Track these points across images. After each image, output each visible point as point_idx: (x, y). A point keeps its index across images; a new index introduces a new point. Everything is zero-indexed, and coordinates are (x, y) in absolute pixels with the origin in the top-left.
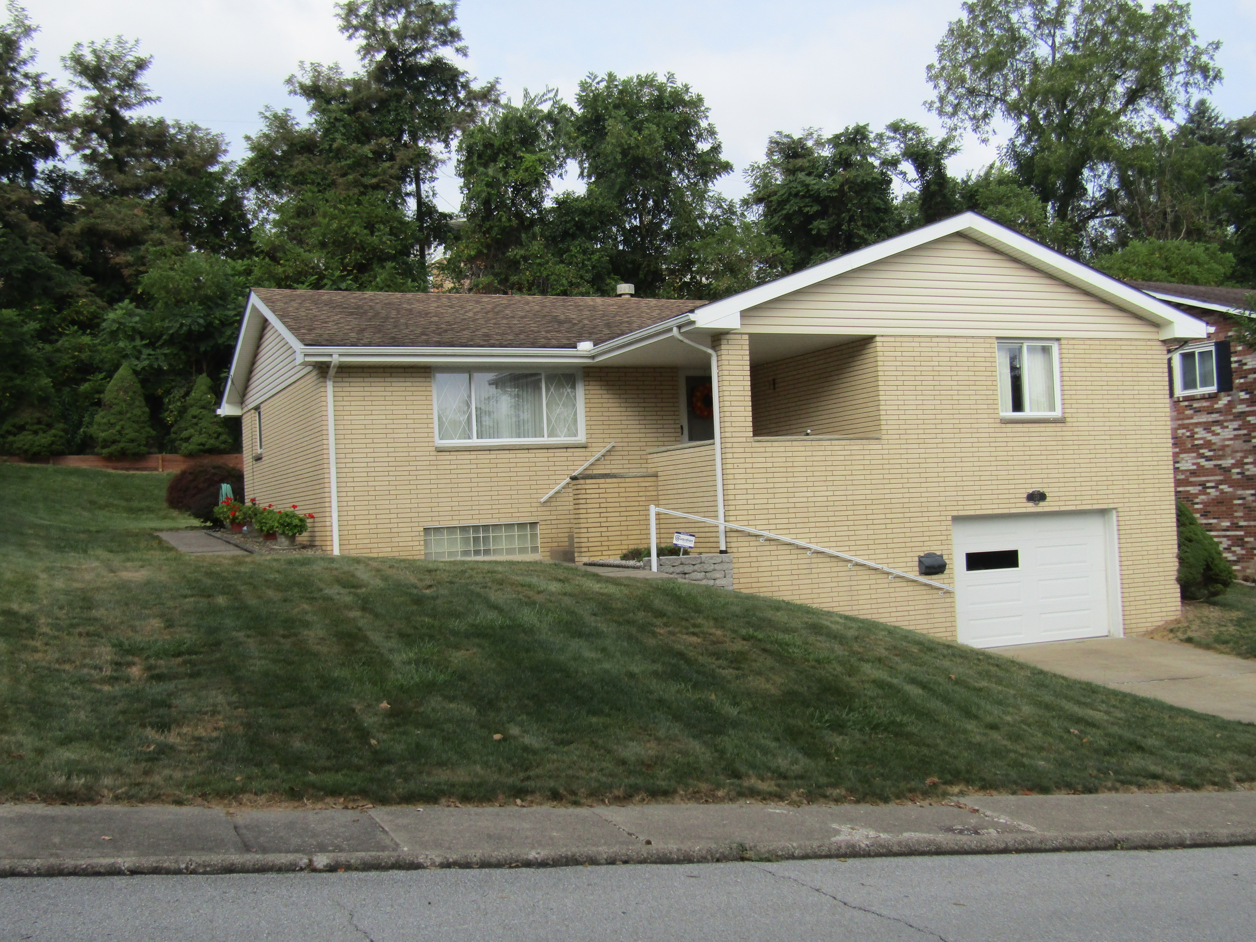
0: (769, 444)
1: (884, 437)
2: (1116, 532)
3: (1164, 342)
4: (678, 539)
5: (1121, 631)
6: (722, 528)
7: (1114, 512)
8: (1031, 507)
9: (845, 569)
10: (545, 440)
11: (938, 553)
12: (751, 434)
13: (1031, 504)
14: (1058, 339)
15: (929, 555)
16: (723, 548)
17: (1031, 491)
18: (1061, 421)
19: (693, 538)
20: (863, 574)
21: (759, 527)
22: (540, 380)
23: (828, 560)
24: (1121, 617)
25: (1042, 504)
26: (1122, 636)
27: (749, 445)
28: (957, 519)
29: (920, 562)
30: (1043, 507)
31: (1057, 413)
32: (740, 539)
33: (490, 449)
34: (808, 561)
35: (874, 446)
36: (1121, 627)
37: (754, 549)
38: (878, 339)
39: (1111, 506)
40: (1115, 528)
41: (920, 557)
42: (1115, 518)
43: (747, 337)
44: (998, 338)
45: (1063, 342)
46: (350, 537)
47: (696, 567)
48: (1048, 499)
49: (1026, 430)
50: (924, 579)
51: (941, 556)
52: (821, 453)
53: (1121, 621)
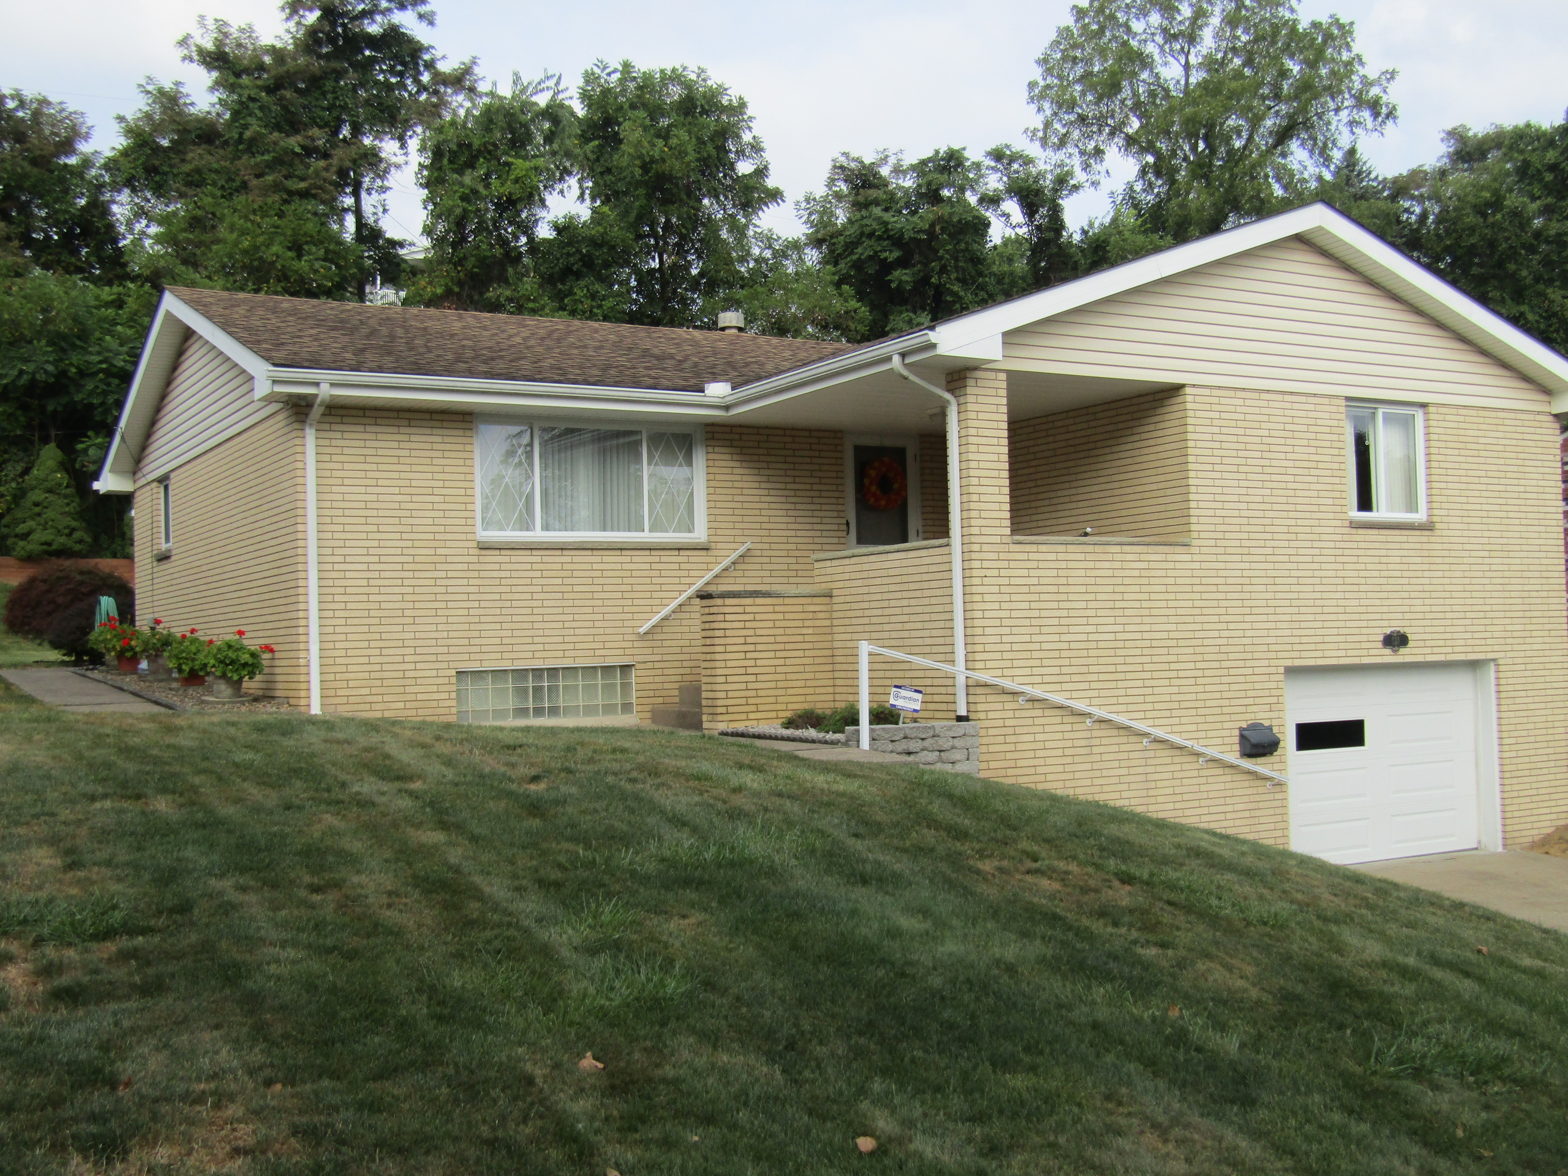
0: (1034, 548)
1: (1195, 542)
2: (1494, 696)
3: (1557, 417)
4: (897, 697)
5: (1500, 842)
6: (961, 681)
7: (1492, 664)
8: (1388, 656)
9: (1139, 747)
10: (646, 536)
11: (1266, 723)
12: (1008, 531)
13: (1388, 651)
14: (1423, 406)
15: (1255, 727)
16: (963, 712)
17: (1388, 631)
18: (1427, 527)
19: (919, 696)
20: (1163, 755)
21: (1018, 680)
22: (640, 442)
23: (1115, 732)
24: (1499, 821)
25: (1402, 651)
26: (1500, 849)
27: (1006, 548)
28: (1291, 671)
29: (1242, 737)
30: (1405, 655)
31: (1420, 516)
32: (990, 698)
33: (562, 548)
34: (1087, 734)
35: (1180, 556)
36: (1500, 835)
37: (1010, 714)
38: (1188, 390)
39: (1490, 656)
40: (1493, 688)
41: (1241, 729)
42: (1492, 675)
43: (1003, 376)
44: (1348, 399)
45: (1431, 409)
46: (339, 684)
47: (926, 743)
48: (1411, 644)
49: (1383, 538)
50: (1247, 764)
51: (1270, 728)
52: (1106, 565)
53: (1499, 827)
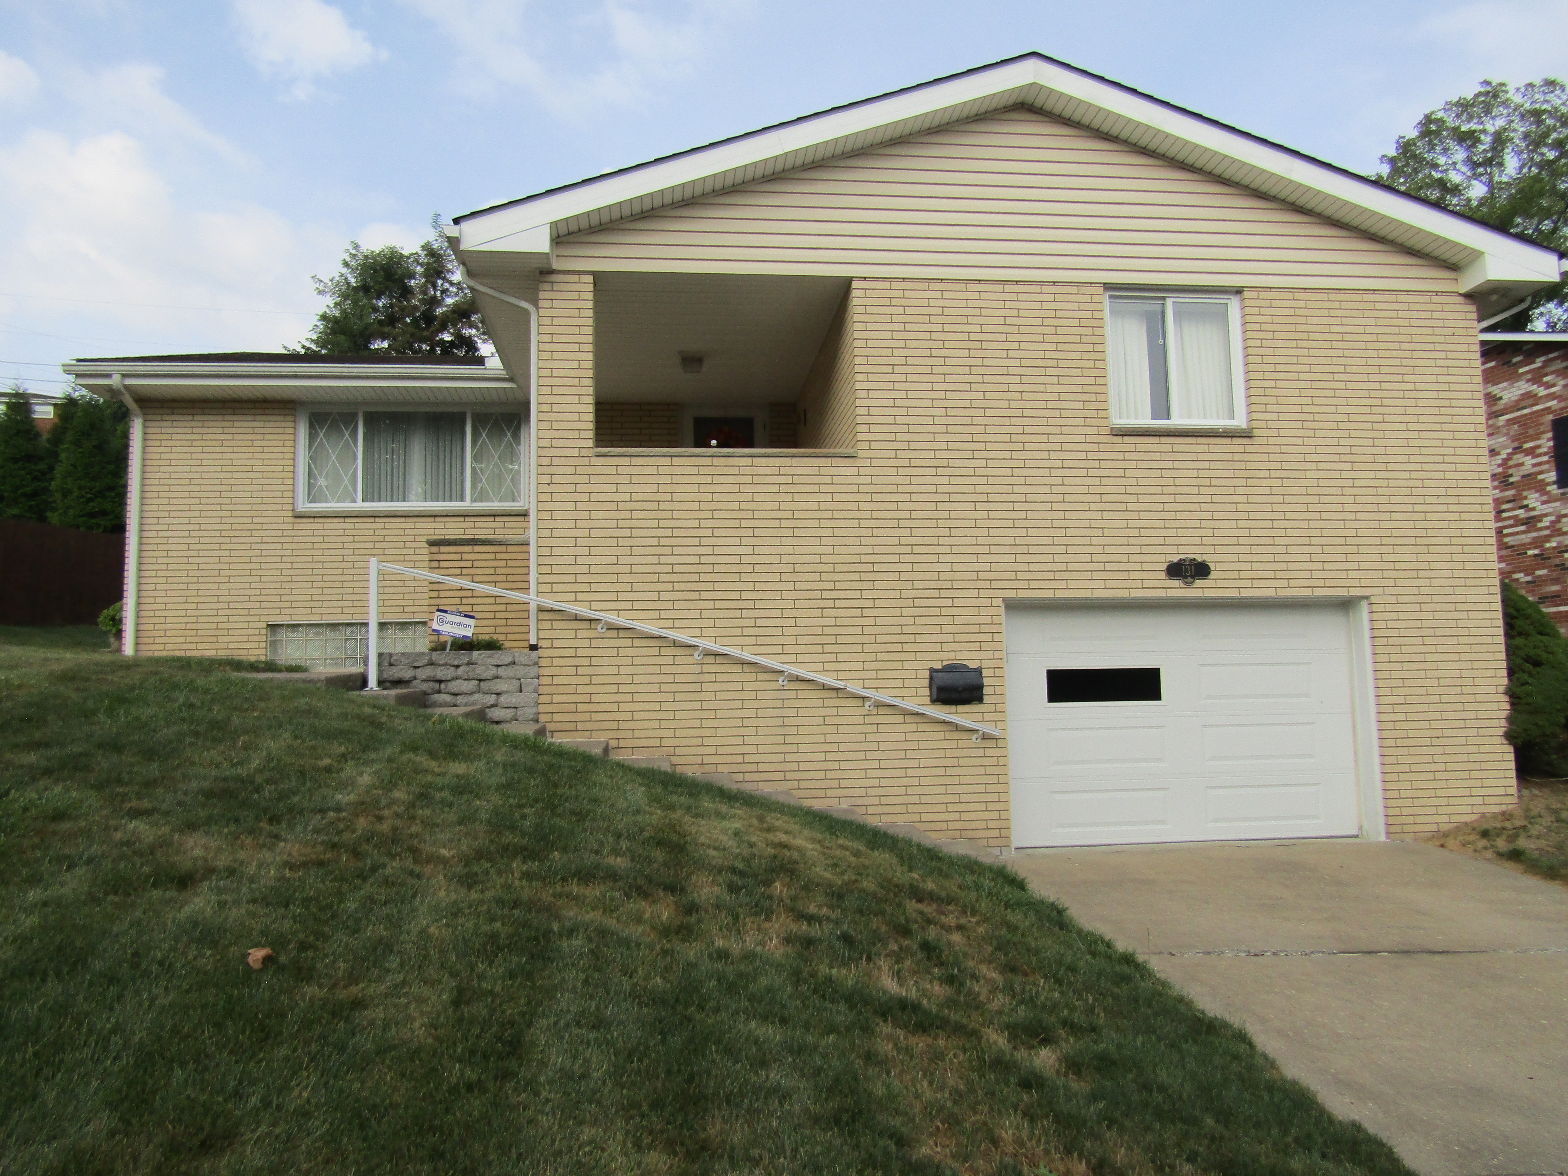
0: (626, 461)
1: (861, 454)
2: (1367, 642)
3: (1470, 296)
4: (441, 622)
5: (1382, 829)
6: (533, 607)
7: (1364, 604)
8: (1176, 589)
9: (774, 686)
10: (466, 505)
11: (973, 665)
12: (590, 443)
13: (1176, 583)
14: (1238, 291)
15: (950, 669)
16: (533, 641)
17: (1175, 559)
18: (1246, 434)
19: (471, 622)
20: (811, 697)
21: (595, 606)
23: (739, 668)
24: (1380, 803)
25: (1199, 583)
26: (1383, 838)
27: (586, 461)
28: (1015, 607)
29: (931, 679)
30: (1200, 589)
31: (1240, 421)
32: (556, 625)
34: (698, 669)
35: (840, 468)
36: (1381, 821)
37: (586, 643)
38: (855, 284)
39: (1354, 592)
40: (1367, 634)
41: (932, 671)
42: (1365, 616)
43: (590, 279)
44: (1108, 287)
45: (1246, 294)
47: (460, 671)
48: (1213, 575)
49: (1168, 448)
50: (940, 712)
51: (979, 671)
52: (731, 479)
53: (1381, 811)
